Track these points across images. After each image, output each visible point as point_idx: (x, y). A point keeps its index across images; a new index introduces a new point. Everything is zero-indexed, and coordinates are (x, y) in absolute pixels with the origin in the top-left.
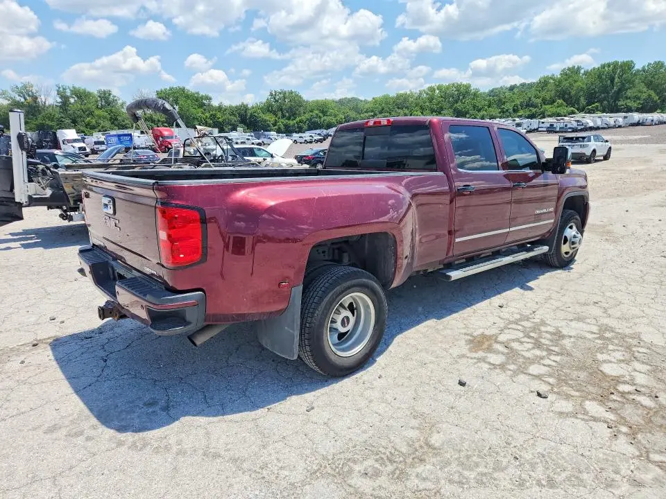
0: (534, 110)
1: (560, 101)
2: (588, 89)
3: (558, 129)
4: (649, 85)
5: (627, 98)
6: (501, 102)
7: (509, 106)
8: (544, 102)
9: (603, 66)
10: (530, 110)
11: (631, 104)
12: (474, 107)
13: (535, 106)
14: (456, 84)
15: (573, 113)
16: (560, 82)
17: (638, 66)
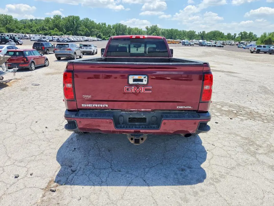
0: (46, 32)
1: (56, 29)
2: (66, 25)
3: (61, 41)
4: (86, 26)
5: (80, 31)
6: (30, 27)
7: (33, 28)
8: (50, 29)
9: (69, 17)
10: (45, 32)
11: (81, 33)
12: (17, 27)
13: (47, 30)
14: (3, 15)
15: (62, 35)
16: (54, 20)
17: (81, 19)
